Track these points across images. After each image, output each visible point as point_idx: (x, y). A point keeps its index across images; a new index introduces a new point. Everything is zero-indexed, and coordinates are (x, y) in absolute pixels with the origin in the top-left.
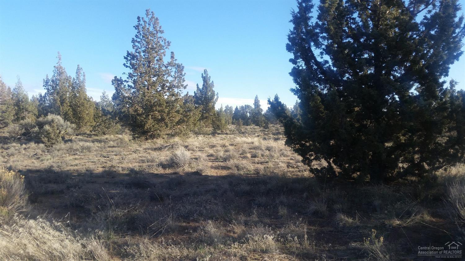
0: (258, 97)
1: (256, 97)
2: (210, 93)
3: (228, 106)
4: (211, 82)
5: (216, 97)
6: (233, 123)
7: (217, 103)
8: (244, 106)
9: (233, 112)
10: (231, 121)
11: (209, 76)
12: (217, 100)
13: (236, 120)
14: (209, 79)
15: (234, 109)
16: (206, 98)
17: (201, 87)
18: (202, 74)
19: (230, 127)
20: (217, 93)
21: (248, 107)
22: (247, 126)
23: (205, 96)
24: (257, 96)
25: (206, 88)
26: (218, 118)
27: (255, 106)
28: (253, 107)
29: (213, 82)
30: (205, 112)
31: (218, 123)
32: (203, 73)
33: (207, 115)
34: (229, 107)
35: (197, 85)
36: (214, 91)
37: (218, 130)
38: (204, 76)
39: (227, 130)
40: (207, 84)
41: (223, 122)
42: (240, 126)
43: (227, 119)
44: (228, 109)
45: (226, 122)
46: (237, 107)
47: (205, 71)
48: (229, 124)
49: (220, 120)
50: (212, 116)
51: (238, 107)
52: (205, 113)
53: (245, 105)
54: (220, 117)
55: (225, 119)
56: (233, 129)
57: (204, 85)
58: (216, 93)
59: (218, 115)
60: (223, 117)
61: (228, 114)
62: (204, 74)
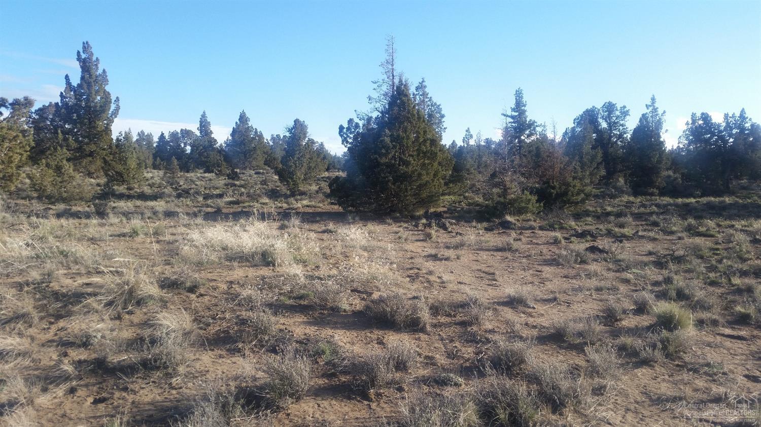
0: (207, 115)
1: (204, 116)
2: (99, 98)
3: (142, 132)
4: (100, 71)
5: (113, 107)
6: (155, 167)
7: (115, 120)
8: (179, 132)
9: (155, 145)
10: (150, 162)
11: (94, 58)
12: (116, 113)
13: (162, 160)
14: (96, 65)
15: (156, 139)
16: (90, 107)
17: (76, 81)
18: (78, 52)
19: (150, 175)
20: (117, 98)
21: (186, 133)
22: (188, 172)
23: (86, 104)
24: (204, 113)
25: (89, 85)
26: (120, 154)
27: (201, 133)
28: (198, 133)
29: (104, 71)
30: (86, 140)
31: (119, 168)
32: (81, 51)
33: (93, 147)
34: (146, 134)
35: (67, 77)
36: (109, 94)
37: (118, 185)
38: (83, 57)
39: (142, 183)
40: (90, 76)
41: (133, 164)
42: (173, 173)
43: (142, 158)
44: (144, 138)
45: (138, 164)
46: (163, 134)
47: (86, 47)
48: (146, 168)
49: (123, 161)
50: (104, 149)
51: (167, 136)
52: (87, 144)
53: (182, 130)
54: (124, 152)
55: (138, 158)
56: (157, 180)
57: (82, 78)
58: (113, 98)
59: (121, 148)
60: (132, 153)
61: (144, 148)
62: (82, 53)
